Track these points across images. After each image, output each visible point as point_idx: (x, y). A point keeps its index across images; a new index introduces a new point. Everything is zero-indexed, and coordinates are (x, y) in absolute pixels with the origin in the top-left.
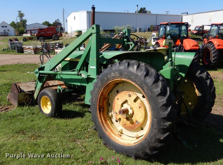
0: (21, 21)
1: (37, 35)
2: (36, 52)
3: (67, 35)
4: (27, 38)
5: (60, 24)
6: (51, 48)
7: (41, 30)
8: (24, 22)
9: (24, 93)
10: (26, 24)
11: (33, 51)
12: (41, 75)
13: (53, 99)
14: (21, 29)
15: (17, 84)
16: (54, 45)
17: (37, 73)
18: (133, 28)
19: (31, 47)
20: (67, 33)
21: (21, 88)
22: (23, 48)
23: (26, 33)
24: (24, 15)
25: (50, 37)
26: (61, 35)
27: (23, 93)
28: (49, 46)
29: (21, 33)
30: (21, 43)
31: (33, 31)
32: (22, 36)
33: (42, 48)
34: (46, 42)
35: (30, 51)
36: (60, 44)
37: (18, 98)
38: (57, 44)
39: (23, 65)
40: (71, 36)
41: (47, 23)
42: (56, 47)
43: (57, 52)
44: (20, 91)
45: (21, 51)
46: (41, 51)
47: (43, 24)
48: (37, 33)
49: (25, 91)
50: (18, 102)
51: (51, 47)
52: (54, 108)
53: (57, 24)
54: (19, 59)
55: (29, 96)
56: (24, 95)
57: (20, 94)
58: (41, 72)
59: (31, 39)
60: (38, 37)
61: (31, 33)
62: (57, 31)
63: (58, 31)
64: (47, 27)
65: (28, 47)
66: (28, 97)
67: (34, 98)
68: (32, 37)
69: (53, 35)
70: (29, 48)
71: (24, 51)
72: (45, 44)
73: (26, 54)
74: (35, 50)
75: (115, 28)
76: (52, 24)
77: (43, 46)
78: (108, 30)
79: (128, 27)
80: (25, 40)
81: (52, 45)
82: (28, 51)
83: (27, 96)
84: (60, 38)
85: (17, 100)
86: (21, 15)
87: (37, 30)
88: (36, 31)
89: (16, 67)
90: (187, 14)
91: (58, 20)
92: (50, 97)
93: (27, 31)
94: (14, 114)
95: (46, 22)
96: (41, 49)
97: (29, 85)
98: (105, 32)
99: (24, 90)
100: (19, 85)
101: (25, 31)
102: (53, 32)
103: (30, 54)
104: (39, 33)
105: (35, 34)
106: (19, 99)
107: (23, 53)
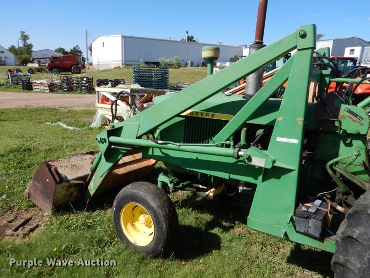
0: (25, 45)
1: (48, 65)
2: (51, 89)
3: (91, 67)
4: (34, 70)
5: (80, 52)
6: (75, 85)
7: (54, 59)
8: (29, 48)
9: (68, 184)
10: (32, 50)
11: (47, 88)
12: (112, 146)
13: (162, 215)
14: (24, 56)
15: (50, 163)
16: (79, 80)
17: (103, 141)
18: (183, 61)
19: (45, 82)
20: (91, 64)
21: (60, 171)
22: (32, 83)
23: (32, 62)
24: (28, 37)
25: (67, 69)
26: (84, 67)
27: (64, 184)
28: (72, 81)
29: (25, 62)
30: (28, 75)
31: (42, 60)
32: (26, 67)
33: (62, 84)
34: (68, 76)
35: (42, 88)
36: (89, 79)
37: (54, 196)
38: (85, 79)
39: (35, 110)
40: (97, 69)
41: (61, 50)
42: (83, 83)
43: (98, 92)
44: (58, 180)
45: (28, 86)
46: (60, 88)
47: (56, 51)
48: (49, 62)
49: (70, 178)
50: (54, 204)
51: (75, 82)
52: (162, 237)
53: (76, 52)
54: (27, 100)
55: (76, 188)
56: (65, 188)
57: (59, 186)
58: (113, 139)
59: (39, 70)
60: (51, 68)
61: (39, 62)
62: (78, 62)
63: (79, 60)
64: (62, 55)
65: (39, 82)
66: (75, 190)
67: (89, 193)
68: (41, 68)
69: (72, 66)
70: (41, 83)
71: (34, 87)
72: (65, 78)
73: (36, 92)
74: (51, 86)
75: (161, 60)
76: (69, 51)
77: (63, 81)
78: (150, 63)
79: (177, 60)
80: (30, 71)
81: (77, 80)
82: (39, 88)
83: (72, 189)
84: (82, 71)
85: (52, 199)
86: (25, 38)
87: (49, 58)
88: (48, 60)
89: (24, 113)
90: (246, 47)
91: (77, 46)
92: (153, 208)
93: (34, 59)
94: (55, 250)
95: (61, 48)
96: (60, 86)
97: (77, 163)
98: (147, 65)
99: (66, 177)
100: (55, 164)
101: (31, 60)
102: (73, 62)
103: (41, 91)
104: (52, 62)
105: (47, 64)
106: (56, 197)
107: (32, 90)
